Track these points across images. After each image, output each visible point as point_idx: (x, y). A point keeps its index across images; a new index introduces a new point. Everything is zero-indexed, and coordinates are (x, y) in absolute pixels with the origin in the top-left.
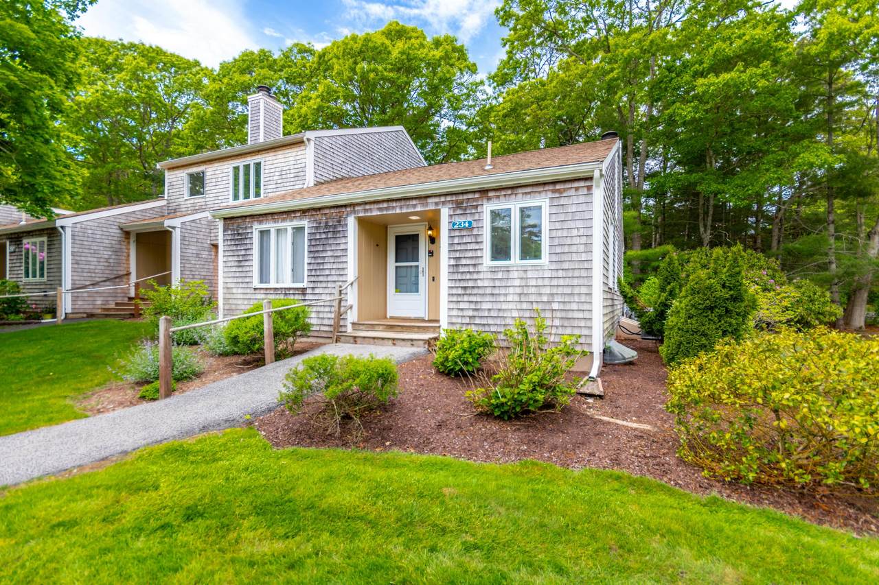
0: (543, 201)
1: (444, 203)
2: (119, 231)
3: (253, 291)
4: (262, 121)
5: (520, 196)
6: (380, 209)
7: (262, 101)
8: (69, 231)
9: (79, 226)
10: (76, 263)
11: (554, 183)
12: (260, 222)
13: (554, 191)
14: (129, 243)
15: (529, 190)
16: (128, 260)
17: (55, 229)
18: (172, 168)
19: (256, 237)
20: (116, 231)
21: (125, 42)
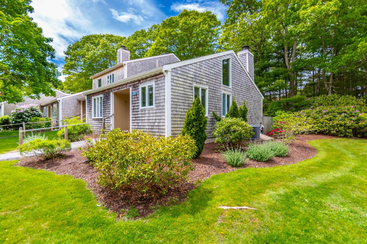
0: (153, 83)
1: (131, 86)
2: (77, 101)
3: (92, 120)
4: (121, 59)
5: (148, 81)
6: (117, 89)
7: (121, 51)
8: (61, 102)
9: (64, 100)
10: (63, 112)
11: (156, 75)
12: (94, 96)
13: (156, 78)
14: (80, 104)
15: (150, 79)
16: (80, 110)
17: (57, 101)
18: (94, 78)
19: (93, 101)
20: (76, 101)
21: (102, 35)
